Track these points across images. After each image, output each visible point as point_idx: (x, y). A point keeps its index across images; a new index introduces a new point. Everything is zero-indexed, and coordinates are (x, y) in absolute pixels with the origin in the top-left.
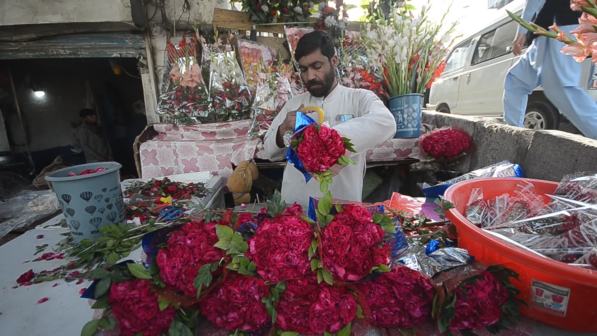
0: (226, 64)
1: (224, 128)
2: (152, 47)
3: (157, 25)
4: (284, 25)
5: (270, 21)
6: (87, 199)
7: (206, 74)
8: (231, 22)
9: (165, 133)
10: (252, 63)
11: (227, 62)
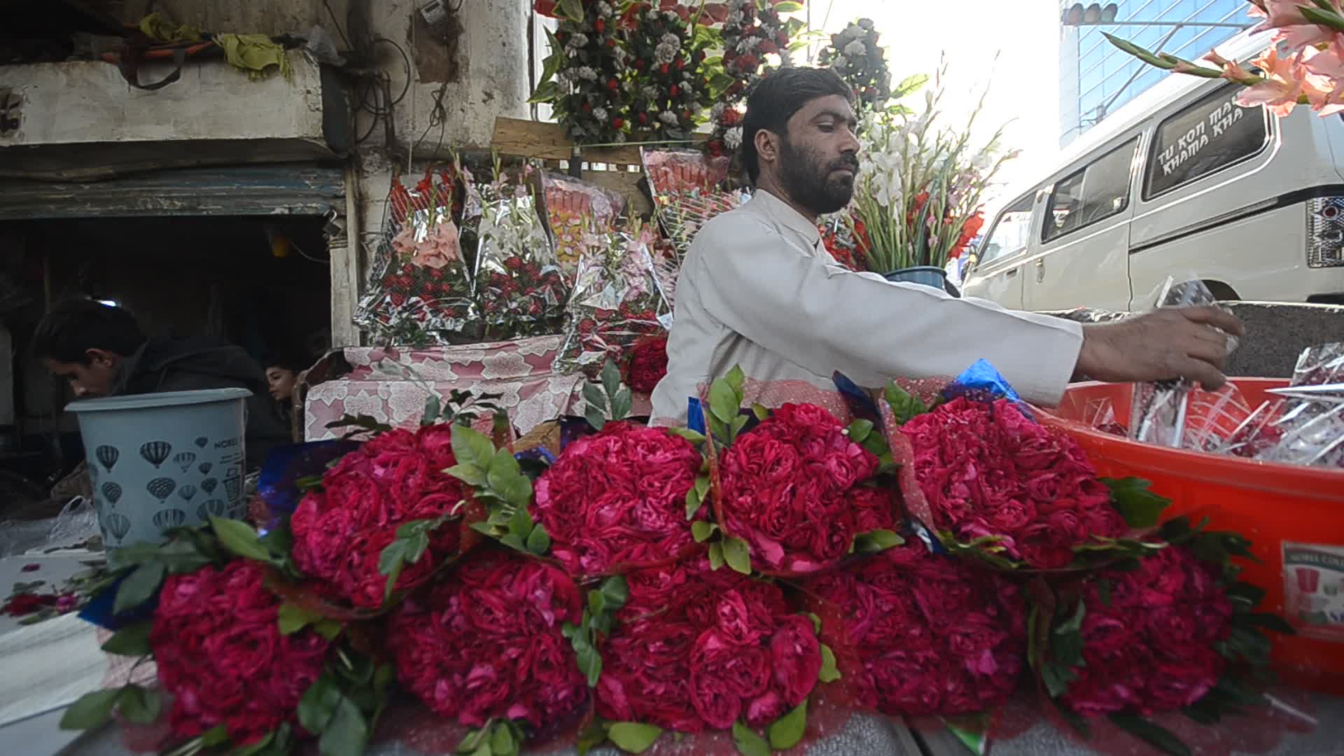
0: (513, 222)
1: (502, 354)
2: (360, 194)
3: (375, 152)
4: (639, 145)
5: (610, 139)
6: (157, 461)
7: (469, 244)
8: (529, 144)
9: (368, 368)
10: (570, 220)
11: (517, 219)
